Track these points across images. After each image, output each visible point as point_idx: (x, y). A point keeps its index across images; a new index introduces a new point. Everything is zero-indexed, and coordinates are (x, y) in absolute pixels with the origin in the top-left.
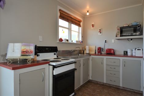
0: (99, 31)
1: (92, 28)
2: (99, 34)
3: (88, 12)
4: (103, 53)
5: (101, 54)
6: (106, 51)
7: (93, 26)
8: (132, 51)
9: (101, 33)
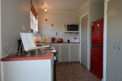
0: (51, 25)
1: (45, 22)
2: (51, 27)
3: (46, 8)
4: (55, 41)
5: (54, 43)
6: (57, 40)
7: (46, 20)
8: (72, 39)
9: (53, 27)
